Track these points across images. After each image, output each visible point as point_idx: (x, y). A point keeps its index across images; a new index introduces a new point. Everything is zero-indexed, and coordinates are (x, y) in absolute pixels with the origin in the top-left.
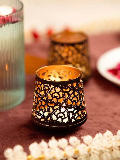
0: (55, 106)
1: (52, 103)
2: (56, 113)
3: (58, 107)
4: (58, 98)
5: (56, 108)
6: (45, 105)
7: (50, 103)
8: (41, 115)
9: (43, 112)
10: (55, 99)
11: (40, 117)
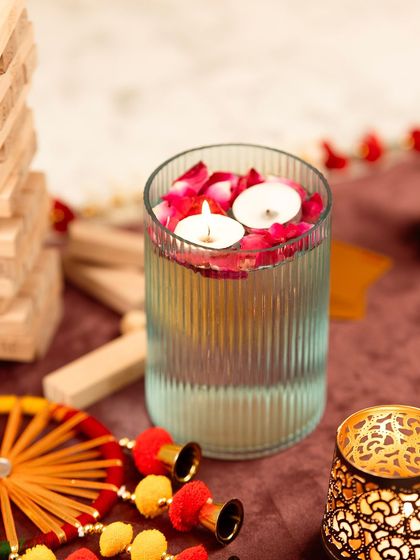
0: (377, 531)
1: (371, 523)
2: (380, 548)
3: (387, 534)
4: (387, 513)
5: (379, 535)
6: (354, 523)
7: (366, 521)
8: (342, 542)
9: (348, 538)
10: (378, 517)
11: (339, 546)
